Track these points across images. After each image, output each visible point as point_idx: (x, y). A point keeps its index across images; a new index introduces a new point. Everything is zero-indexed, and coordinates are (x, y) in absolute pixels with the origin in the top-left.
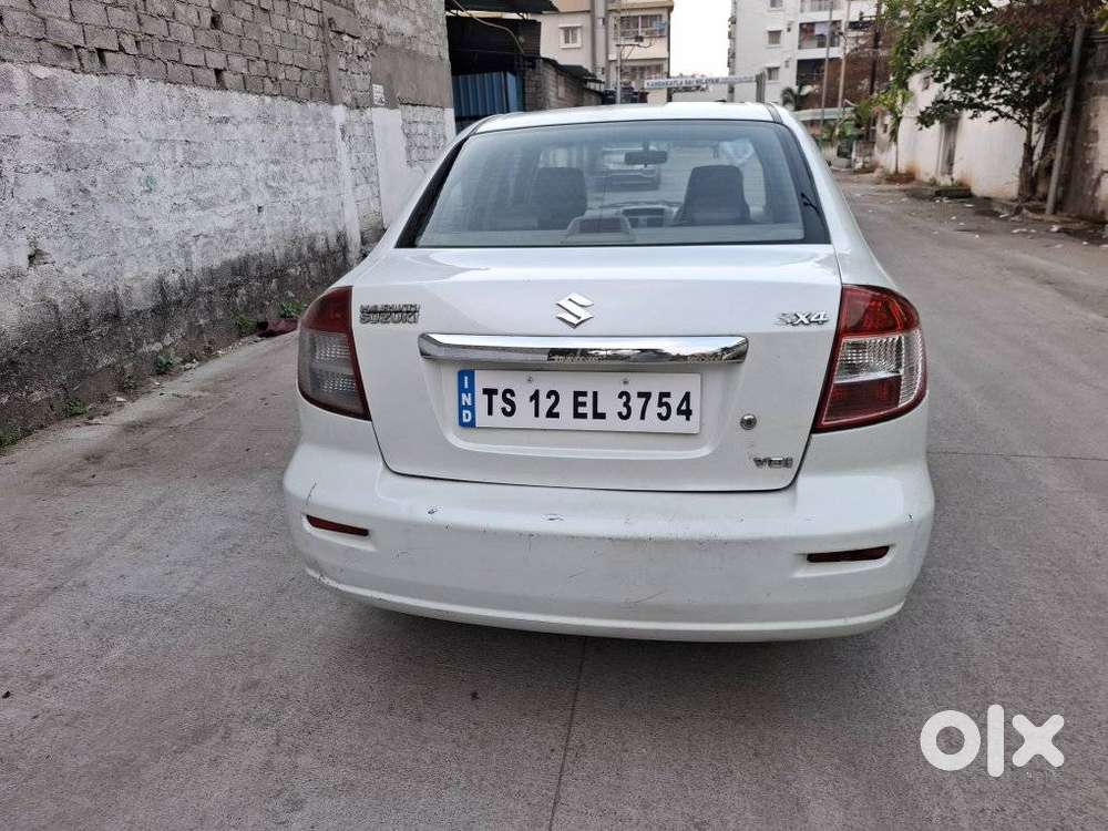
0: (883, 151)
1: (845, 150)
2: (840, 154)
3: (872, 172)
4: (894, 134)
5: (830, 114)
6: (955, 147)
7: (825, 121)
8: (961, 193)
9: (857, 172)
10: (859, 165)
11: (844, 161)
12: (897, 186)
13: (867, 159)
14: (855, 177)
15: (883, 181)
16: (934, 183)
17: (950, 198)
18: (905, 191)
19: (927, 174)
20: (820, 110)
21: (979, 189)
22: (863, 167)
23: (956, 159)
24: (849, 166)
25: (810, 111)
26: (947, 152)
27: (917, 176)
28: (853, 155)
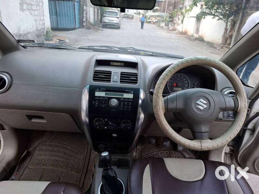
0: (178, 26)
1: (167, 24)
2: (166, 25)
3: (175, 31)
4: (182, 21)
5: (163, 14)
6: (199, 26)
7: (162, 16)
8: (201, 40)
9: (171, 30)
10: (171, 29)
11: (167, 27)
12: (183, 36)
13: (174, 27)
14: (171, 32)
15: (179, 34)
16: (193, 36)
17: (199, 41)
18: (185, 37)
19: (191, 33)
20: (161, 13)
21: (206, 39)
22: (173, 29)
23: (200, 30)
24: (168, 29)
25: (158, 13)
26: (197, 28)
27: (187, 34)
28: (169, 25)
